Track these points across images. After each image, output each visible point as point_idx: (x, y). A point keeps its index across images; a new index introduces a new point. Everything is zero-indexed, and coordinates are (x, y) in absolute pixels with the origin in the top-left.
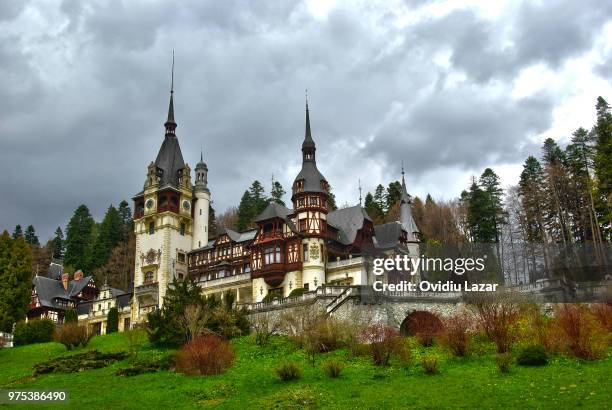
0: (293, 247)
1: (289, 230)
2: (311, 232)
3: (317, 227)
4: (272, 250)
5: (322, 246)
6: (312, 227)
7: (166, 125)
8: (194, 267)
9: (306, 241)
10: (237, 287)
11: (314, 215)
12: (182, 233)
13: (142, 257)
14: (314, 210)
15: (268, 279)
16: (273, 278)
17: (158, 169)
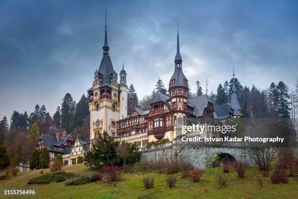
0: (169, 118)
1: (167, 108)
2: (178, 109)
3: (181, 107)
4: (158, 119)
5: (184, 117)
6: (179, 107)
7: (103, 48)
8: (120, 129)
9: (175, 114)
10: (141, 140)
11: (180, 100)
12: (114, 111)
13: (94, 124)
14: (180, 97)
15: (156, 135)
16: (158, 135)
17: (100, 74)
